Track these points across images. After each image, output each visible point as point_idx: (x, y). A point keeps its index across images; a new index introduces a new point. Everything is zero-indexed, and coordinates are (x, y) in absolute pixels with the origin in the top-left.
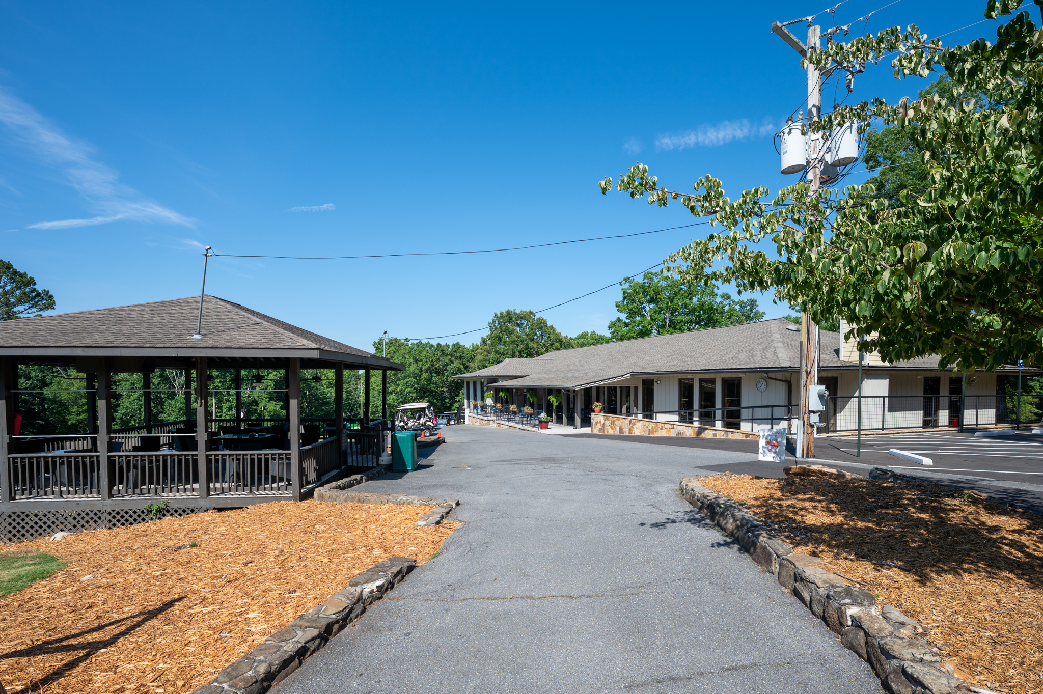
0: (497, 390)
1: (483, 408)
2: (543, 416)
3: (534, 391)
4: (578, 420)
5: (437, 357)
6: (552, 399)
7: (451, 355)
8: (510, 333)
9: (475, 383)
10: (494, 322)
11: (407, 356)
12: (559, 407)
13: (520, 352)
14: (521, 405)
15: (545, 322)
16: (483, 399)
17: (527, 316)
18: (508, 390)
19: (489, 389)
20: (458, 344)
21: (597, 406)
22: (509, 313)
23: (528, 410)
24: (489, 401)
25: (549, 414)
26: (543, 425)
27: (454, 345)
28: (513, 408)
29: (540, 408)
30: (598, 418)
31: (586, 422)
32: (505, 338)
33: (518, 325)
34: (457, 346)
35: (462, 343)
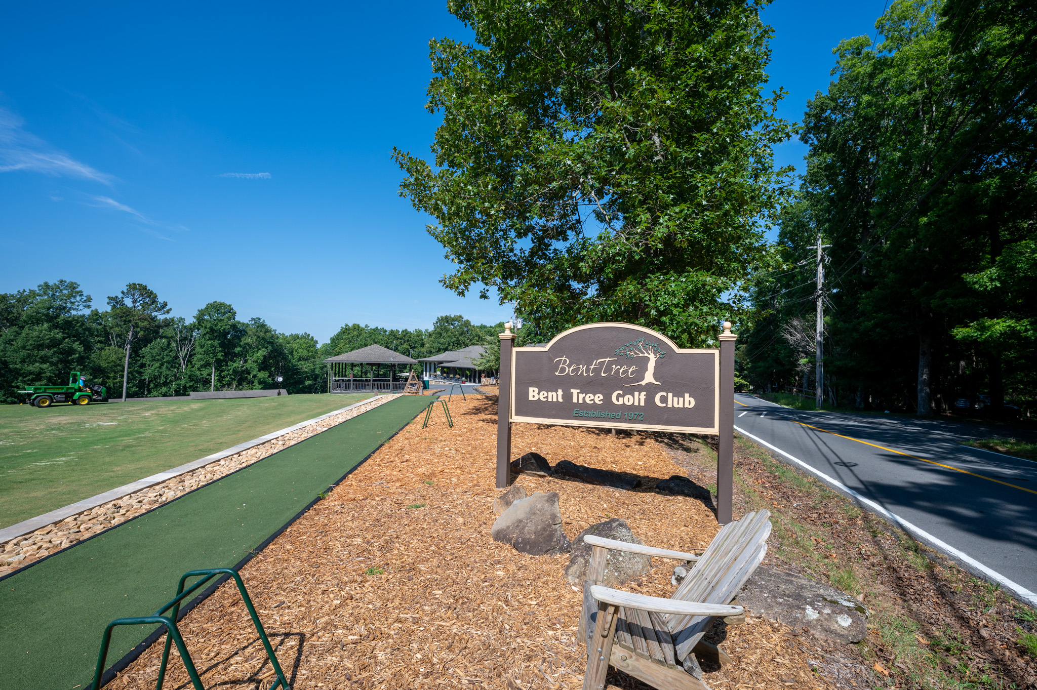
0: (443, 368)
1: (436, 376)
2: (464, 379)
3: (461, 369)
4: (477, 381)
5: (391, 340)
6: (467, 372)
7: (401, 339)
8: (447, 331)
9: (430, 364)
10: (437, 323)
11: (368, 339)
12: (470, 376)
13: (453, 343)
14: (455, 374)
15: (470, 323)
16: (435, 371)
17: (459, 318)
18: (448, 368)
19: (439, 367)
20: (406, 330)
21: (483, 375)
22: (446, 317)
23: (458, 376)
24: (438, 373)
25: (466, 378)
26: (463, 382)
27: (403, 331)
28: (451, 376)
29: (463, 376)
30: (483, 379)
31: (480, 382)
32: (444, 334)
33: (452, 324)
34: (405, 332)
35: (409, 330)
